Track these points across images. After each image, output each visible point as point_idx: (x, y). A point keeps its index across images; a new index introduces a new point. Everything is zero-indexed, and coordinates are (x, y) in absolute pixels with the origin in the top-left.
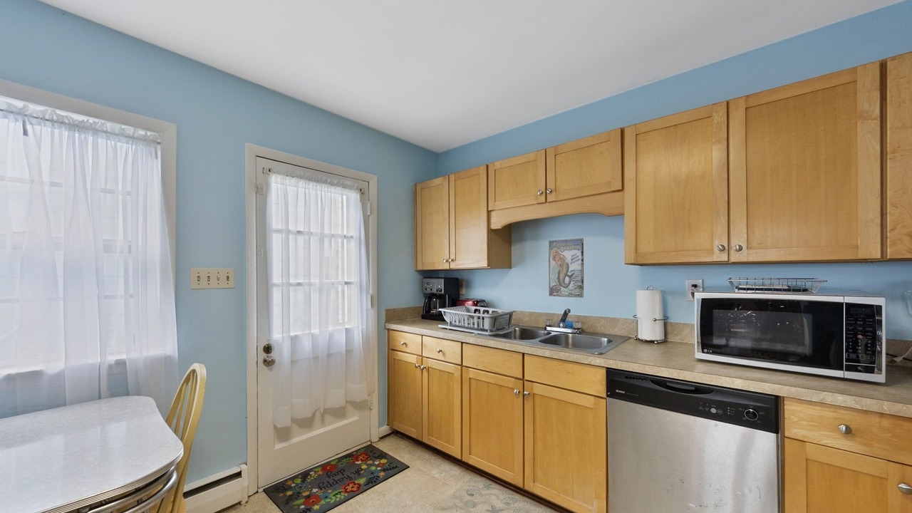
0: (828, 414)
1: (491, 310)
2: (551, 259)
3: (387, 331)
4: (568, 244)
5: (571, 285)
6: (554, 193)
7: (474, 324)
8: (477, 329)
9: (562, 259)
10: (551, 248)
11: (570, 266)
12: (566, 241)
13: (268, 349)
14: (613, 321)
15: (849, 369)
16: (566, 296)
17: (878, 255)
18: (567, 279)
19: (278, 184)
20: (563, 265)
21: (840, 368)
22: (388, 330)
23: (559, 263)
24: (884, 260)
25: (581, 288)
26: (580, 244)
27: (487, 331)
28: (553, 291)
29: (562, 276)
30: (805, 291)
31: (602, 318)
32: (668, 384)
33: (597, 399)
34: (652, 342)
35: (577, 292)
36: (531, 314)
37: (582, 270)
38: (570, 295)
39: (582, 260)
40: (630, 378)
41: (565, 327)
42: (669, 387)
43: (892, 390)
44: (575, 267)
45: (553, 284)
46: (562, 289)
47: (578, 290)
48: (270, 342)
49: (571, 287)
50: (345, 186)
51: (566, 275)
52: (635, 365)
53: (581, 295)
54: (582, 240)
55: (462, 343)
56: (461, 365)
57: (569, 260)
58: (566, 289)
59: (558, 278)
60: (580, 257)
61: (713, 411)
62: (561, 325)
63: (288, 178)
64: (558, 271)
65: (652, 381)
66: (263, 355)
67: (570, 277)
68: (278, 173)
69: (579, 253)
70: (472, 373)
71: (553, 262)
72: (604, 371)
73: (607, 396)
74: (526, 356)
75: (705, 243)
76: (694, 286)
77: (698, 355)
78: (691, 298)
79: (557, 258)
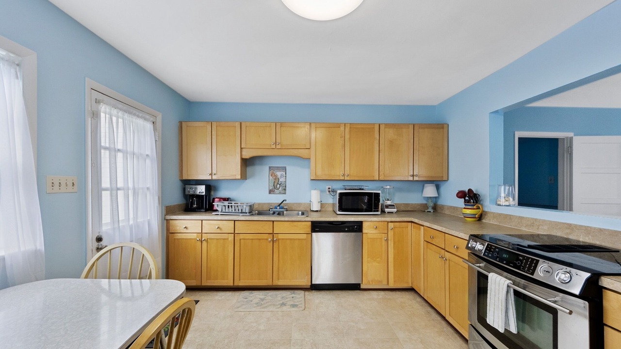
0: (372, 224)
1: (233, 202)
3: (165, 221)
4: (278, 168)
5: (280, 188)
6: (280, 145)
7: (238, 210)
8: (241, 213)
9: (276, 176)
10: (270, 170)
12: (278, 167)
13: (99, 239)
14: (300, 204)
15: (374, 211)
16: (279, 194)
17: (378, 179)
18: (278, 186)
19: (105, 112)
20: (276, 179)
21: (372, 212)
22: (167, 220)
23: (274, 178)
24: (379, 180)
25: (285, 190)
26: (284, 169)
27: (247, 213)
28: (271, 192)
29: (275, 184)
30: (363, 189)
33: (308, 234)
34: (317, 211)
35: (283, 192)
36: (259, 204)
37: (285, 182)
38: (280, 193)
39: (286, 177)
40: (321, 223)
41: (279, 209)
43: (382, 216)
44: (282, 180)
45: (271, 188)
46: (276, 190)
48: (101, 234)
49: (280, 189)
50: (145, 119)
52: (323, 218)
53: (285, 193)
54: (285, 167)
55: (235, 221)
56: (234, 233)
57: (279, 177)
58: (278, 191)
59: (274, 185)
60: (285, 175)
61: (346, 229)
62: (278, 208)
63: (113, 108)
65: (328, 223)
66: (96, 244)
67: (280, 184)
68: (107, 105)
69: (284, 173)
70: (242, 236)
71: (271, 177)
72: (310, 223)
73: (312, 232)
74: (274, 222)
75: (338, 173)
76: (329, 188)
77: (339, 213)
78: (328, 193)
79: (273, 175)
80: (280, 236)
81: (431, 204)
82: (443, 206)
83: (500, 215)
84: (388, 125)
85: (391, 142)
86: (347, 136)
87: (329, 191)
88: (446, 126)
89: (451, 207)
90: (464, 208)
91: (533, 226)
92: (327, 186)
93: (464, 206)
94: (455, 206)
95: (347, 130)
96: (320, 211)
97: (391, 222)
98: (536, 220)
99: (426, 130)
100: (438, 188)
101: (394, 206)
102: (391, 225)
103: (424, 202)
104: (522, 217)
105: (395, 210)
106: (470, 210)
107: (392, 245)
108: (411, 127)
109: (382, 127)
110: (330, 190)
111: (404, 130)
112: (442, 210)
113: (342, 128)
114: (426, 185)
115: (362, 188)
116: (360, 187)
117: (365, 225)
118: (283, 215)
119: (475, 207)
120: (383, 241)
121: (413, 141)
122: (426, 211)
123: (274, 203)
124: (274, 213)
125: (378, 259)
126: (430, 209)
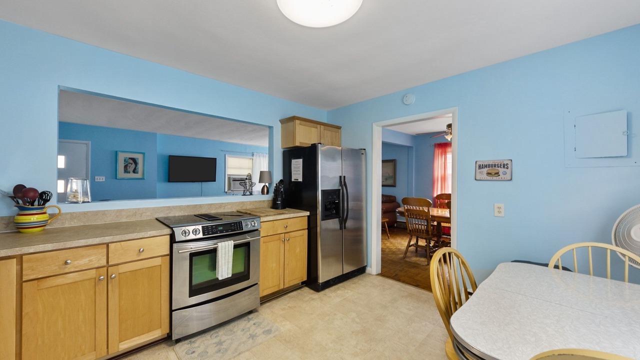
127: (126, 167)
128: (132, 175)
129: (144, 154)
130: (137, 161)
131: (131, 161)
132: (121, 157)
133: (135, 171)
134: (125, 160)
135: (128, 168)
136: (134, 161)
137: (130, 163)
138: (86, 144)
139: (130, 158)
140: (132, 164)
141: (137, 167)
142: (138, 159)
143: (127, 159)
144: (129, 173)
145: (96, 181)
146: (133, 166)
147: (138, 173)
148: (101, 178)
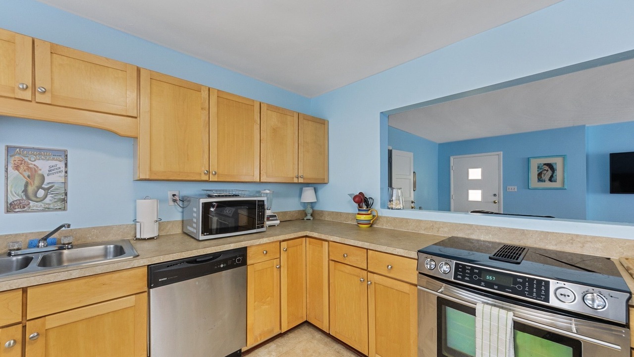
0: (260, 249)
2: (10, 169)
4: (43, 153)
6: (48, 94)
9: (32, 169)
11: (46, 177)
12: (38, 150)
14: (106, 228)
15: (258, 228)
16: (43, 211)
17: (259, 181)
21: (255, 228)
23: (27, 174)
25: (64, 201)
26: (64, 155)
28: (13, 208)
29: (31, 189)
31: (94, 228)
32: (197, 260)
33: (138, 295)
34: (152, 239)
35: (59, 205)
37: (65, 183)
38: (47, 209)
39: (66, 172)
40: (171, 266)
41: (46, 247)
42: (198, 261)
44: (53, 179)
46: (32, 203)
47: (59, 203)
49: (47, 200)
51: (40, 187)
52: (174, 254)
54: (65, 151)
57: (43, 170)
59: (24, 192)
60: (63, 169)
61: (222, 266)
62: (42, 245)
64: (24, 183)
65: (187, 262)
67: (46, 190)
69: (61, 165)
71: (13, 172)
72: (146, 269)
73: (150, 287)
74: (29, 291)
75: (198, 168)
76: (174, 195)
77: (202, 237)
78: (172, 203)
79: (22, 168)
80: (51, 322)
81: (310, 211)
82: (322, 212)
83: (395, 219)
84: (270, 107)
85: (275, 130)
86: (213, 110)
87: (175, 201)
88: (326, 122)
89: (333, 212)
90: (358, 214)
91: (433, 229)
92: (169, 190)
93: (358, 212)
94: (337, 211)
95: (214, 99)
96: (158, 237)
97: (284, 241)
98: (436, 222)
99: (310, 122)
100: (316, 191)
101: (275, 216)
102: (284, 245)
103: (302, 208)
104: (420, 220)
105: (278, 222)
106: (364, 216)
107: (286, 272)
108: (296, 116)
109: (264, 108)
110: (177, 198)
111: (289, 118)
112: (321, 216)
113: (205, 94)
114: (305, 189)
115: (237, 193)
116: (234, 193)
117: (250, 253)
118: (60, 262)
119: (369, 212)
120: (275, 269)
121: (297, 133)
122: (305, 219)
123: (26, 235)
124: (26, 262)
125: (267, 300)
126: (309, 217)
127: (540, 175)
128: (548, 184)
129: (564, 157)
130: (555, 167)
131: (547, 168)
132: (534, 164)
133: (551, 179)
134: (538, 167)
135: (543, 175)
136: (551, 167)
137: (545, 170)
138: (498, 155)
139: (545, 164)
140: (547, 171)
141: (555, 174)
142: (556, 164)
143: (540, 166)
144: (545, 181)
145: (508, 190)
146: (550, 173)
147: (555, 181)
148: (513, 187)
